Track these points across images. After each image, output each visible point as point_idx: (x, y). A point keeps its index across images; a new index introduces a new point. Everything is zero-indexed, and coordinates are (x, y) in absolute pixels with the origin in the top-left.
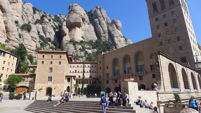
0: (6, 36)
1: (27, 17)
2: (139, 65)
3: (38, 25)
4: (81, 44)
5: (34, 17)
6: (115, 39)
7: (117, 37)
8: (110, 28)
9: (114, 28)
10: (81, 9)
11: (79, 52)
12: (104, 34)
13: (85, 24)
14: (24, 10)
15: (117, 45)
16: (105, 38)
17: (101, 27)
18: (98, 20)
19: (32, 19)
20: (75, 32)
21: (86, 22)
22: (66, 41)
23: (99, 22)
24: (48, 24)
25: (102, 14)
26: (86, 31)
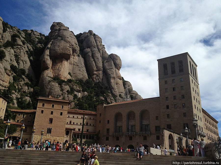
2: (144, 123)
3: (9, 49)
4: (68, 85)
5: (4, 36)
6: (112, 81)
7: (114, 78)
8: (106, 64)
9: (111, 65)
10: (71, 36)
11: (66, 95)
12: (98, 72)
13: (74, 56)
15: (113, 88)
16: (98, 77)
17: (94, 62)
18: (91, 51)
19: (1, 39)
20: (62, 66)
21: (76, 54)
22: (49, 77)
23: (92, 54)
24: (22, 48)
25: (96, 43)
26: (74, 66)
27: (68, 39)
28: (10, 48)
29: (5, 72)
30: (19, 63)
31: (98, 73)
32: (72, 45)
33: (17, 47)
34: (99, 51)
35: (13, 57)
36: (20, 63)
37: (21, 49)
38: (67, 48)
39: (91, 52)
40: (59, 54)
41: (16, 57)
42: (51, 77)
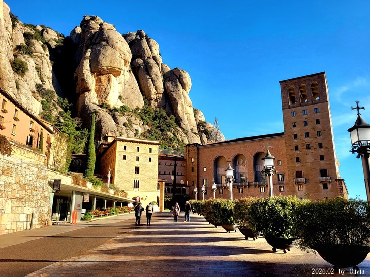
3: (26, 58)
4: (124, 115)
5: (14, 36)
7: (182, 105)
8: (169, 84)
9: (177, 86)
10: (121, 40)
11: (124, 131)
12: (157, 95)
17: (150, 80)
20: (110, 87)
22: (93, 103)
24: (44, 57)
25: (151, 50)
26: (126, 86)
27: (118, 45)
28: (29, 56)
29: (33, 96)
30: (44, 80)
31: (157, 98)
32: (124, 54)
33: (37, 56)
34: (157, 64)
35: (34, 72)
37: (43, 58)
38: (117, 59)
40: (105, 68)
41: (38, 72)
42: (96, 104)
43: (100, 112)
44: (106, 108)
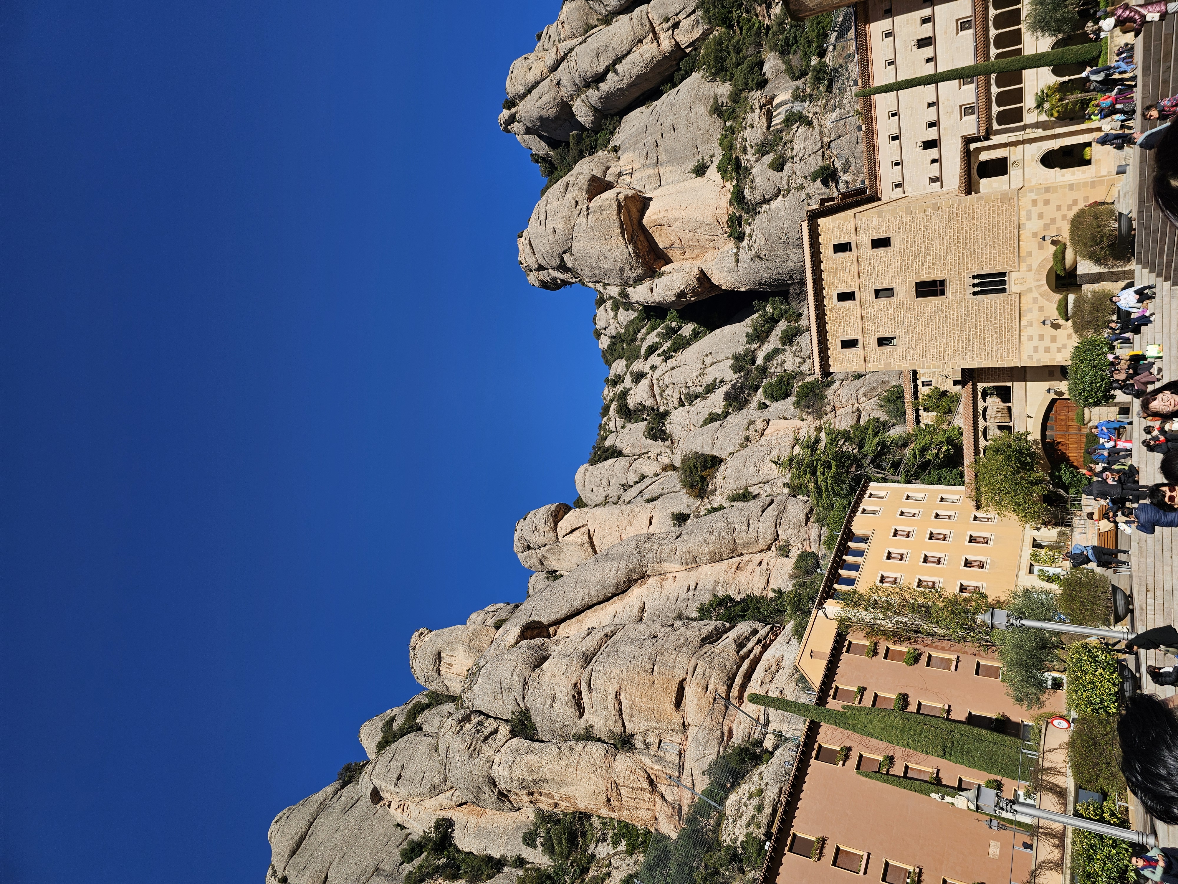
0: (760, 556)
1: (646, 482)
3: (673, 428)
4: (749, 170)
5: (635, 451)
10: (542, 217)
11: (800, 168)
12: (657, 29)
13: (620, 175)
14: (615, 499)
16: (681, 16)
17: (619, 67)
18: (579, 95)
19: (649, 458)
20: (676, 220)
21: (608, 168)
22: (737, 261)
23: (587, 86)
24: (658, 379)
25: (537, 83)
26: (663, 158)
27: (560, 226)
28: (668, 426)
29: (758, 441)
30: (715, 381)
31: (666, 25)
32: (577, 202)
33: (661, 395)
34: (566, 55)
35: (700, 410)
36: (716, 379)
37: (661, 383)
38: (596, 221)
39: (583, 96)
40: (630, 247)
41: (697, 397)
42: (737, 255)
43: (755, 245)
44: (740, 225)
